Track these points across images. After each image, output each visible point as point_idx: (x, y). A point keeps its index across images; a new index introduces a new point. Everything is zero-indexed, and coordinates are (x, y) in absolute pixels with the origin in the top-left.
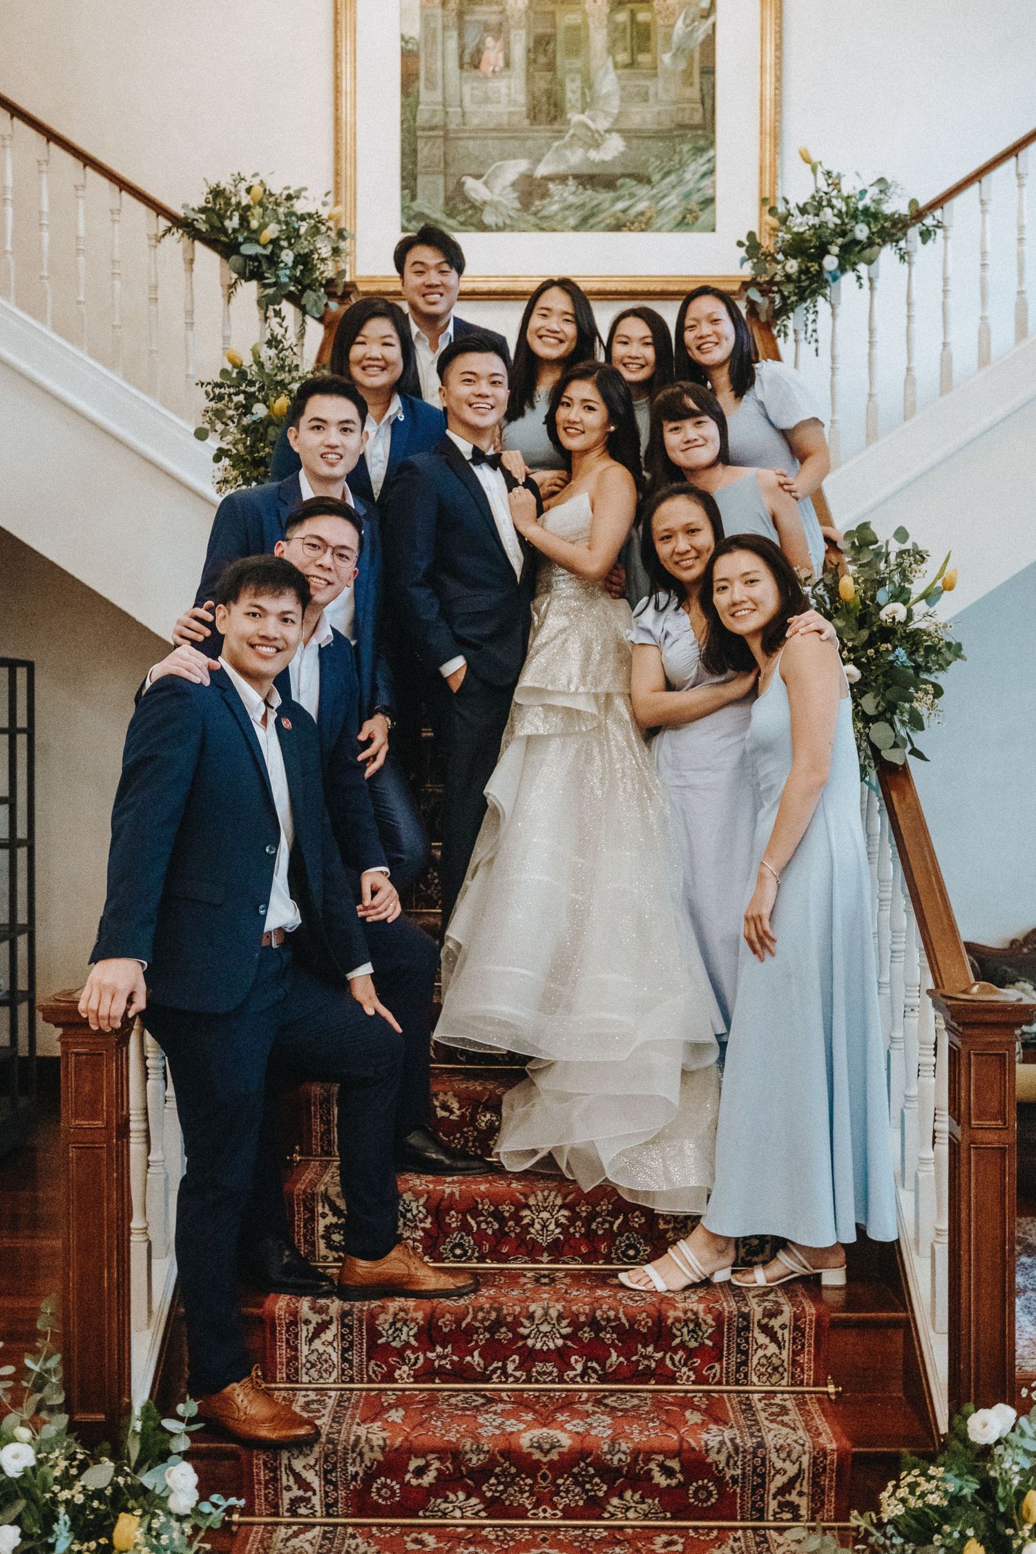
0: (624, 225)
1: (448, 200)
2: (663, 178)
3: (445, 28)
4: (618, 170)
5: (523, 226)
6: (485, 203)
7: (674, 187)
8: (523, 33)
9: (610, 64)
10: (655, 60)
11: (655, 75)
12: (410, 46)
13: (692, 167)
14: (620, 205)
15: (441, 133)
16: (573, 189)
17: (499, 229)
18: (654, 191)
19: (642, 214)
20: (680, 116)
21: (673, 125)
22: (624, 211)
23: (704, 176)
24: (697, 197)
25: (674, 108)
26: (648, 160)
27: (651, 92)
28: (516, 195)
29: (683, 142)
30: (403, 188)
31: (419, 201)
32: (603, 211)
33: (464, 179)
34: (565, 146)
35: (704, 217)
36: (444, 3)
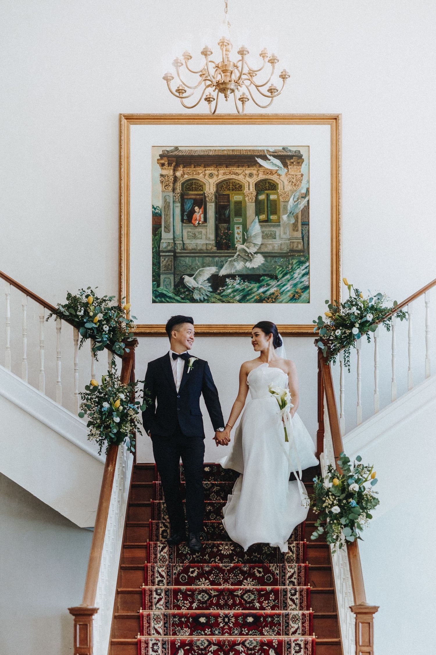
0: (264, 300)
1: (176, 286)
2: (283, 276)
3: (174, 202)
4: (262, 272)
5: (213, 300)
6: (194, 288)
7: (289, 281)
8: (213, 205)
9: (257, 220)
10: (279, 218)
11: (279, 226)
12: (157, 211)
13: (298, 271)
14: (262, 290)
15: (172, 254)
16: (238, 281)
17: (201, 301)
18: (279, 283)
19: (273, 294)
20: (292, 246)
21: (288, 250)
22: (264, 292)
23: (304, 275)
24: (300, 286)
25: (288, 242)
26: (275, 268)
27: (277, 234)
28: (210, 284)
29: (293, 259)
30: (153, 281)
31: (161, 287)
32: (254, 293)
33: (183, 276)
34: (234, 260)
35: (304, 295)
36: (174, 190)
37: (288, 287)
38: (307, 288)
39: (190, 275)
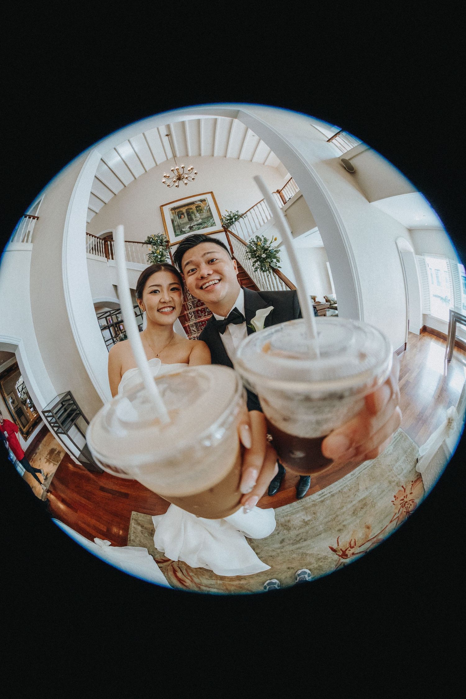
0: (204, 228)
3: (176, 216)
4: (202, 223)
6: (185, 231)
8: (186, 213)
9: (198, 213)
11: (204, 213)
12: (172, 219)
13: (211, 220)
15: (178, 226)
16: (196, 226)
18: (207, 224)
20: (208, 216)
26: (205, 221)
28: (189, 229)
30: (174, 232)
31: (177, 233)
34: (194, 222)
36: (175, 214)
37: (209, 224)
38: (214, 223)
39: (184, 228)
